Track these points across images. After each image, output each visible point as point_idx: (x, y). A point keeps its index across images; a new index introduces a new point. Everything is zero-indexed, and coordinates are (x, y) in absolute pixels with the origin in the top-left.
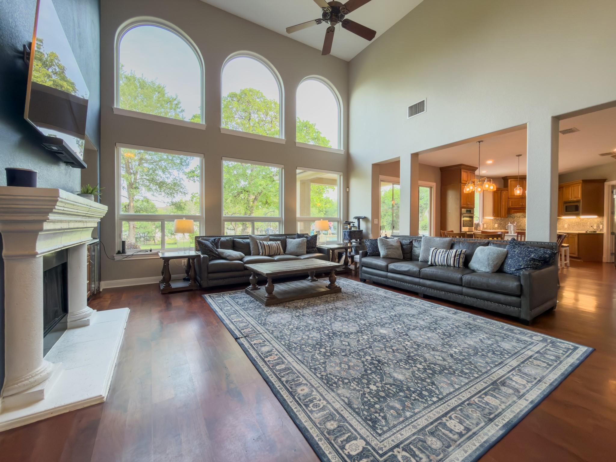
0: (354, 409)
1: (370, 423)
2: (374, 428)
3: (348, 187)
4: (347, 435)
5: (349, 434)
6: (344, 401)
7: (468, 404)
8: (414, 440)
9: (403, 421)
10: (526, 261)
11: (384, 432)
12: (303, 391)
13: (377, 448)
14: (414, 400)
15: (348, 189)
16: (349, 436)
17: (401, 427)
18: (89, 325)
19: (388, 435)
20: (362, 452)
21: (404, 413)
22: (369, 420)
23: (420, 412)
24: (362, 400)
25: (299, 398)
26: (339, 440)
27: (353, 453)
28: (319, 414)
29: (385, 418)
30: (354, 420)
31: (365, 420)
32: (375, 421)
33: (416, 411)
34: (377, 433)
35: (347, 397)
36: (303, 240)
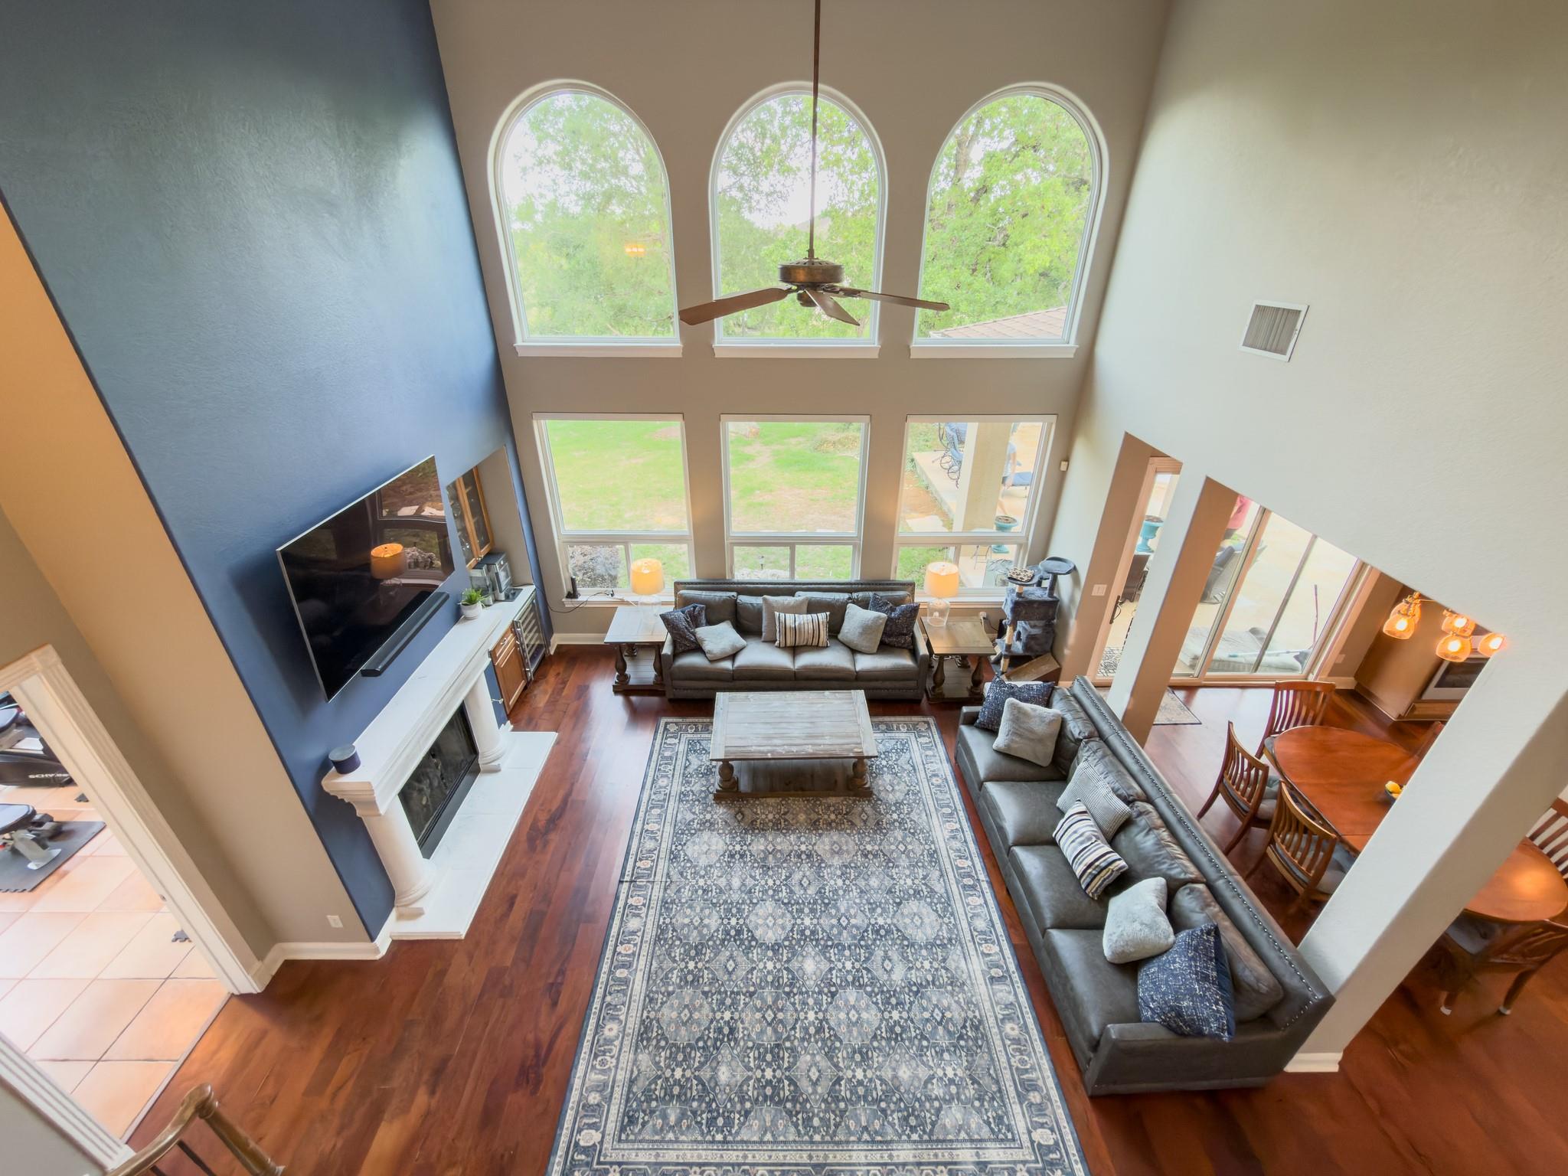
0: (630, 1090)
1: (626, 1120)
2: (623, 1129)
3: (1067, 460)
4: (594, 1120)
5: (598, 1120)
6: (632, 1072)
7: (743, 1171)
8: (640, 1169)
9: (656, 1141)
10: (1166, 1003)
11: (627, 1141)
12: (611, 1030)
13: (603, 1152)
14: (697, 1123)
15: (1064, 464)
16: (595, 1123)
17: (646, 1147)
18: (500, 770)
19: (626, 1147)
20: (589, 1147)
21: (668, 1132)
22: (629, 1117)
23: (684, 1142)
24: (650, 1084)
25: (598, 1040)
26: (586, 1121)
27: (582, 1143)
28: (597, 1076)
29: (644, 1124)
30: (617, 1107)
31: (626, 1113)
32: (632, 1121)
33: (683, 1138)
34: (620, 1136)
35: (639, 1070)
36: (879, 618)
